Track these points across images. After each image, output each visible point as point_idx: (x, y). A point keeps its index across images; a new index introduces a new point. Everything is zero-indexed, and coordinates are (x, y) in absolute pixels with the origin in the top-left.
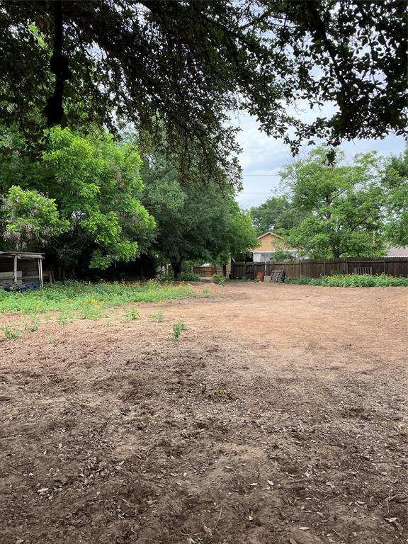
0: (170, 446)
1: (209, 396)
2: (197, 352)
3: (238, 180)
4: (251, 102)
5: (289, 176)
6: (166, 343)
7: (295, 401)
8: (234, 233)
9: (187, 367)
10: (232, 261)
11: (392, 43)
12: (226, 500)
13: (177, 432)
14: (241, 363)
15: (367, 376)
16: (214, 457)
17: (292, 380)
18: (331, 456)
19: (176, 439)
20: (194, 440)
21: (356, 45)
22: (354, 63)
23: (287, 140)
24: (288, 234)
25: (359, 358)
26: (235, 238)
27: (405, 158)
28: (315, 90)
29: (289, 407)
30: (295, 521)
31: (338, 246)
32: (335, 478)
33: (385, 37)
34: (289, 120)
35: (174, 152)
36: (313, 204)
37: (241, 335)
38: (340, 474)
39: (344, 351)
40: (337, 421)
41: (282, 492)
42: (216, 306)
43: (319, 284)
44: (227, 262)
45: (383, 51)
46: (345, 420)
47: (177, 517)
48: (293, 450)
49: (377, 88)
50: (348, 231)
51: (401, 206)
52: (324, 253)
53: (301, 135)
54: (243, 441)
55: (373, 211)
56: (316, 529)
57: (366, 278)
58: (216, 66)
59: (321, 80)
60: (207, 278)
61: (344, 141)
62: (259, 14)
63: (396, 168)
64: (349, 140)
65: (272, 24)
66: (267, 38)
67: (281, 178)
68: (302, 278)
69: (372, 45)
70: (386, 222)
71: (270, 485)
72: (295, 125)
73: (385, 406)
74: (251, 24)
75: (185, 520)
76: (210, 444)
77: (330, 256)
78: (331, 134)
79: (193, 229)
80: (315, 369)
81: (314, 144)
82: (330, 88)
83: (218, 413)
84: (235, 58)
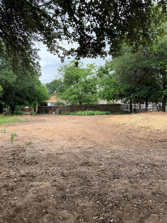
0: (8, 186)
1: (27, 163)
2: (22, 145)
3: (39, 71)
4: (44, 39)
5: (62, 71)
6: (7, 142)
7: (63, 162)
8: (39, 94)
9: (17, 152)
10: (38, 105)
11: (98, 22)
12: (33, 206)
13: (12, 180)
14: (41, 148)
15: (91, 149)
16: (29, 188)
17: (62, 153)
18: (76, 182)
19: (11, 183)
20: (20, 183)
21: (85, 21)
22: (85, 28)
23: (59, 56)
24: (62, 95)
25: (88, 143)
26: (40, 96)
27: (105, 66)
28: (70, 37)
29: (61, 164)
30: (62, 209)
31: (81, 100)
32: (78, 190)
33: (95, 19)
34: (60, 48)
35: (10, 57)
36: (72, 83)
37: (42, 137)
38: (79, 188)
39: (83, 140)
40: (79, 168)
41: (57, 198)
42: (31, 125)
43: (74, 115)
44: (36, 106)
45: (95, 25)
46: (82, 167)
47: (11, 216)
48: (62, 181)
49: (93, 39)
50: (85, 94)
51: (103, 85)
52: (76, 102)
53: (65, 54)
54: (41, 180)
55: (94, 86)
56: (70, 211)
57: (91, 112)
58: (28, 21)
59: (72, 33)
60: (27, 113)
61: (81, 58)
62: (47, 2)
63: (102, 70)
64: (83, 58)
65: (53, 7)
66: (51, 12)
67: (58, 71)
68: (68, 112)
69: (91, 22)
70: (98, 91)
71: (52, 197)
72: (63, 50)
73: (97, 160)
74: (44, 5)
75: (15, 217)
76: (27, 183)
77: (78, 104)
78: (76, 55)
79: (20, 92)
80: (72, 148)
81: (70, 58)
82: (76, 36)
83: (31, 170)
84: (36, 19)
